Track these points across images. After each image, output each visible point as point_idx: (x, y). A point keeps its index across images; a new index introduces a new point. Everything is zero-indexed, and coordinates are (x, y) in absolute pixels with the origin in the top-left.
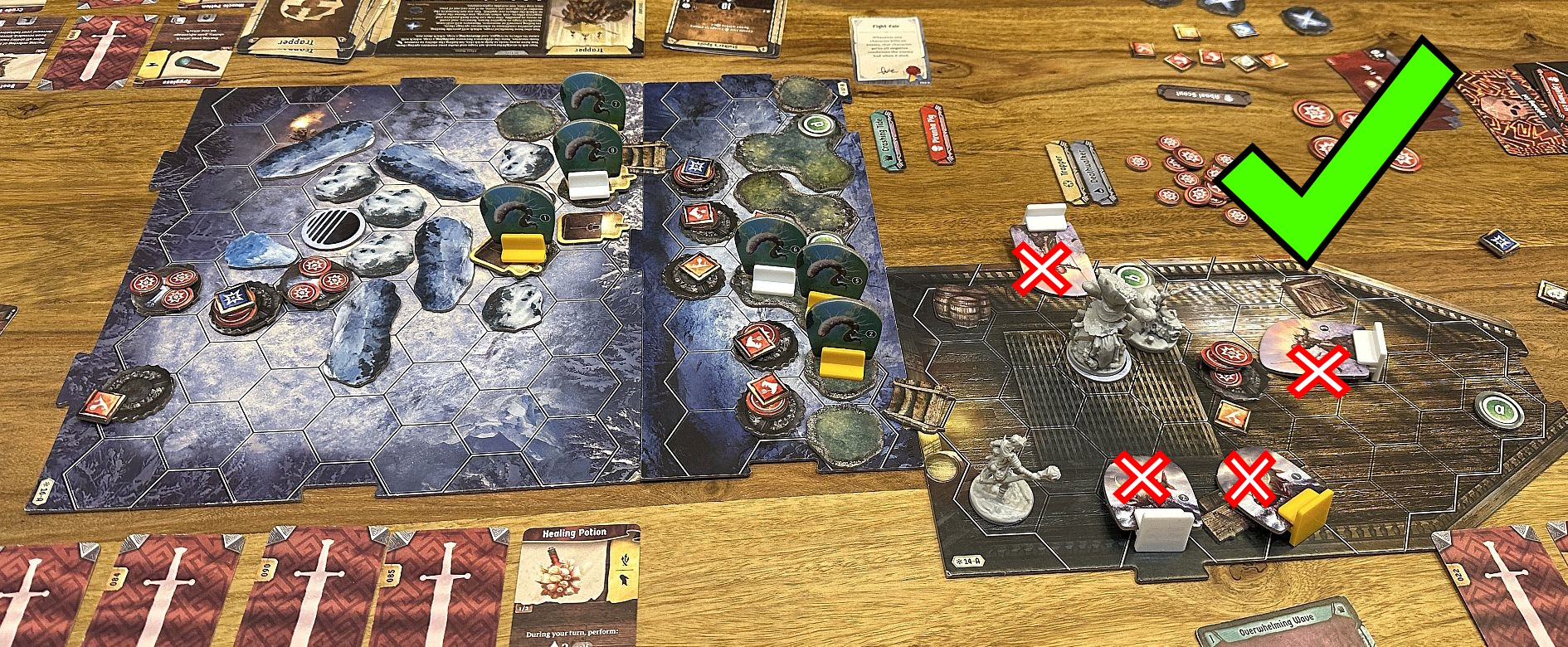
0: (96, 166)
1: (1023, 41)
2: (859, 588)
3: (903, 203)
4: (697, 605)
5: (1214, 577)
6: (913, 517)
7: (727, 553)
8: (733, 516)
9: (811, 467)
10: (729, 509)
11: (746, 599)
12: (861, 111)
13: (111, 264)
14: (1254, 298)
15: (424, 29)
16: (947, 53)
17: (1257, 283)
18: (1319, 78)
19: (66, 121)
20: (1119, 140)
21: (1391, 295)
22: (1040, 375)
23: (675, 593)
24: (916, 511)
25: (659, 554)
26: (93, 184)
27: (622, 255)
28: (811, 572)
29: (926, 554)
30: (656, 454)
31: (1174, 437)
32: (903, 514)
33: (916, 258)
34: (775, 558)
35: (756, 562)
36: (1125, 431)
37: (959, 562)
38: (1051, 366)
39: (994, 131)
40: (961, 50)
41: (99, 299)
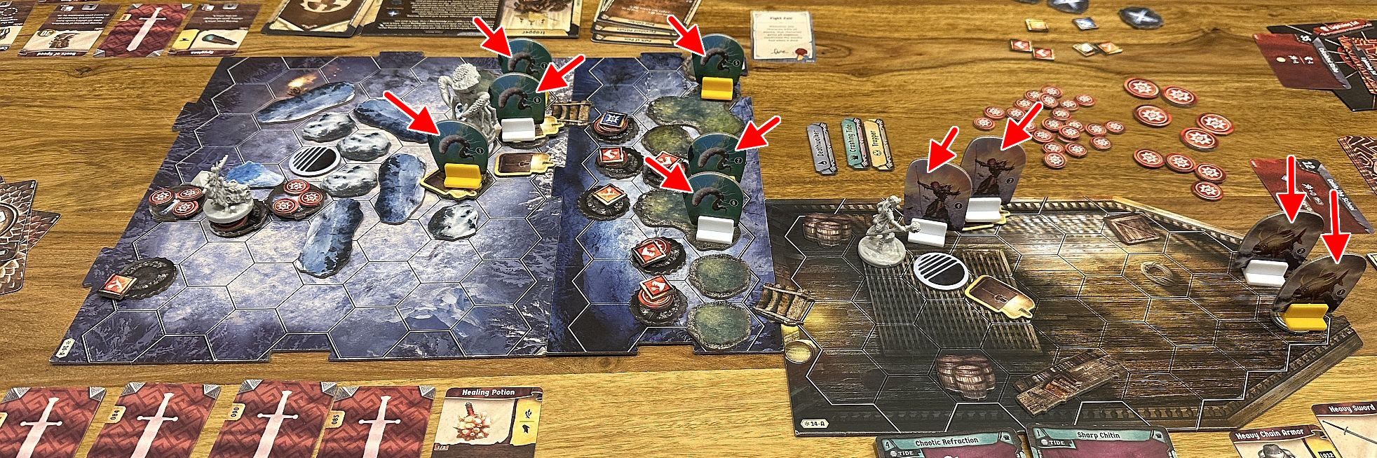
0: (132, 112)
1: (897, 31)
2: (721, 442)
3: (784, 152)
4: (585, 450)
6: (771, 389)
7: (613, 411)
8: (620, 384)
9: (689, 349)
10: (618, 379)
11: (626, 447)
12: (754, 81)
13: (136, 184)
14: (1078, 229)
15: (402, 16)
16: (831, 39)
17: (1082, 218)
18: (1148, 61)
19: (113, 80)
20: (972, 107)
21: (1199, 229)
22: (888, 284)
23: (567, 440)
24: (775, 385)
25: (556, 411)
26: (129, 125)
27: (546, 185)
28: (682, 428)
29: (780, 417)
30: (561, 335)
31: (1000, 334)
33: (791, 193)
34: (652, 417)
35: (636, 420)
36: (958, 329)
37: (808, 424)
38: (898, 277)
39: (865, 98)
40: (844, 37)
41: (124, 209)
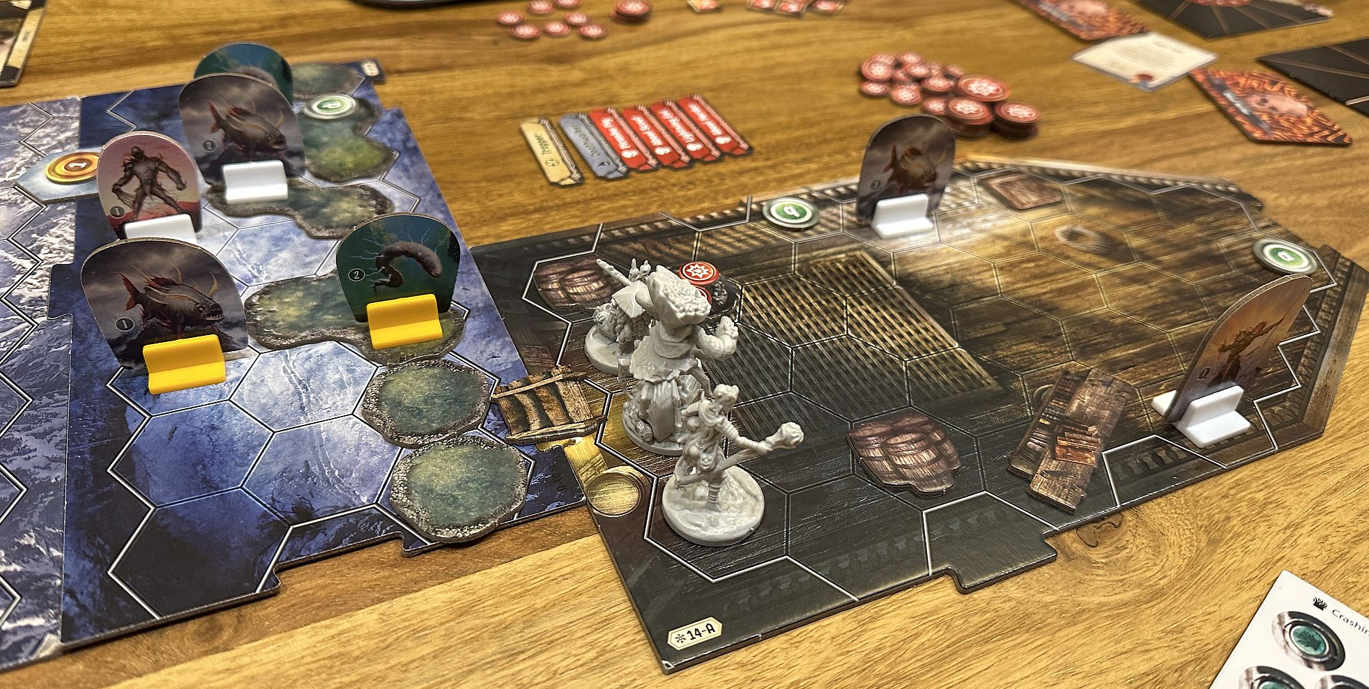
5: (1063, 552)
32: (568, 585)
